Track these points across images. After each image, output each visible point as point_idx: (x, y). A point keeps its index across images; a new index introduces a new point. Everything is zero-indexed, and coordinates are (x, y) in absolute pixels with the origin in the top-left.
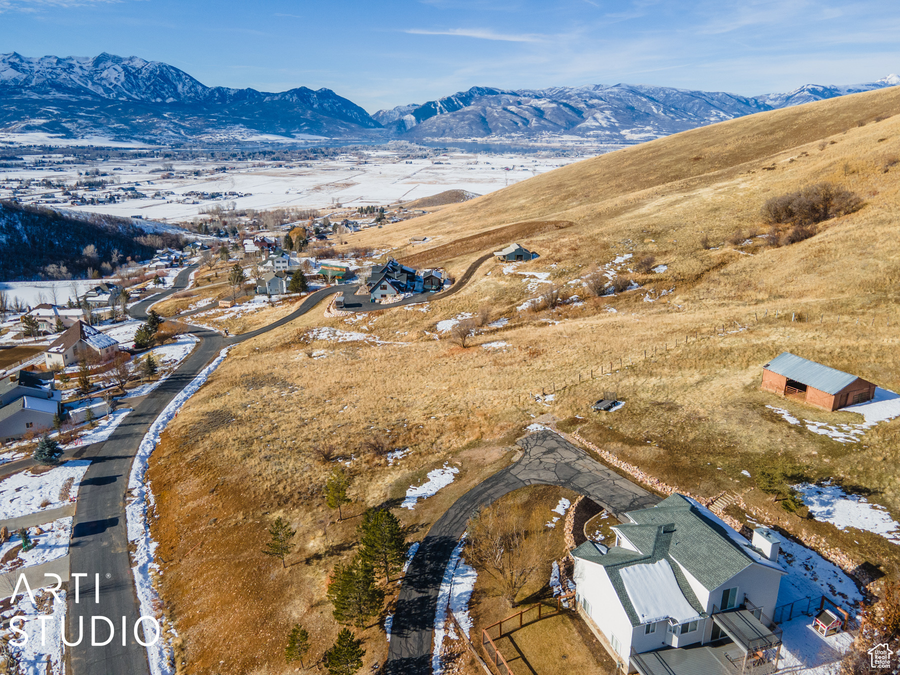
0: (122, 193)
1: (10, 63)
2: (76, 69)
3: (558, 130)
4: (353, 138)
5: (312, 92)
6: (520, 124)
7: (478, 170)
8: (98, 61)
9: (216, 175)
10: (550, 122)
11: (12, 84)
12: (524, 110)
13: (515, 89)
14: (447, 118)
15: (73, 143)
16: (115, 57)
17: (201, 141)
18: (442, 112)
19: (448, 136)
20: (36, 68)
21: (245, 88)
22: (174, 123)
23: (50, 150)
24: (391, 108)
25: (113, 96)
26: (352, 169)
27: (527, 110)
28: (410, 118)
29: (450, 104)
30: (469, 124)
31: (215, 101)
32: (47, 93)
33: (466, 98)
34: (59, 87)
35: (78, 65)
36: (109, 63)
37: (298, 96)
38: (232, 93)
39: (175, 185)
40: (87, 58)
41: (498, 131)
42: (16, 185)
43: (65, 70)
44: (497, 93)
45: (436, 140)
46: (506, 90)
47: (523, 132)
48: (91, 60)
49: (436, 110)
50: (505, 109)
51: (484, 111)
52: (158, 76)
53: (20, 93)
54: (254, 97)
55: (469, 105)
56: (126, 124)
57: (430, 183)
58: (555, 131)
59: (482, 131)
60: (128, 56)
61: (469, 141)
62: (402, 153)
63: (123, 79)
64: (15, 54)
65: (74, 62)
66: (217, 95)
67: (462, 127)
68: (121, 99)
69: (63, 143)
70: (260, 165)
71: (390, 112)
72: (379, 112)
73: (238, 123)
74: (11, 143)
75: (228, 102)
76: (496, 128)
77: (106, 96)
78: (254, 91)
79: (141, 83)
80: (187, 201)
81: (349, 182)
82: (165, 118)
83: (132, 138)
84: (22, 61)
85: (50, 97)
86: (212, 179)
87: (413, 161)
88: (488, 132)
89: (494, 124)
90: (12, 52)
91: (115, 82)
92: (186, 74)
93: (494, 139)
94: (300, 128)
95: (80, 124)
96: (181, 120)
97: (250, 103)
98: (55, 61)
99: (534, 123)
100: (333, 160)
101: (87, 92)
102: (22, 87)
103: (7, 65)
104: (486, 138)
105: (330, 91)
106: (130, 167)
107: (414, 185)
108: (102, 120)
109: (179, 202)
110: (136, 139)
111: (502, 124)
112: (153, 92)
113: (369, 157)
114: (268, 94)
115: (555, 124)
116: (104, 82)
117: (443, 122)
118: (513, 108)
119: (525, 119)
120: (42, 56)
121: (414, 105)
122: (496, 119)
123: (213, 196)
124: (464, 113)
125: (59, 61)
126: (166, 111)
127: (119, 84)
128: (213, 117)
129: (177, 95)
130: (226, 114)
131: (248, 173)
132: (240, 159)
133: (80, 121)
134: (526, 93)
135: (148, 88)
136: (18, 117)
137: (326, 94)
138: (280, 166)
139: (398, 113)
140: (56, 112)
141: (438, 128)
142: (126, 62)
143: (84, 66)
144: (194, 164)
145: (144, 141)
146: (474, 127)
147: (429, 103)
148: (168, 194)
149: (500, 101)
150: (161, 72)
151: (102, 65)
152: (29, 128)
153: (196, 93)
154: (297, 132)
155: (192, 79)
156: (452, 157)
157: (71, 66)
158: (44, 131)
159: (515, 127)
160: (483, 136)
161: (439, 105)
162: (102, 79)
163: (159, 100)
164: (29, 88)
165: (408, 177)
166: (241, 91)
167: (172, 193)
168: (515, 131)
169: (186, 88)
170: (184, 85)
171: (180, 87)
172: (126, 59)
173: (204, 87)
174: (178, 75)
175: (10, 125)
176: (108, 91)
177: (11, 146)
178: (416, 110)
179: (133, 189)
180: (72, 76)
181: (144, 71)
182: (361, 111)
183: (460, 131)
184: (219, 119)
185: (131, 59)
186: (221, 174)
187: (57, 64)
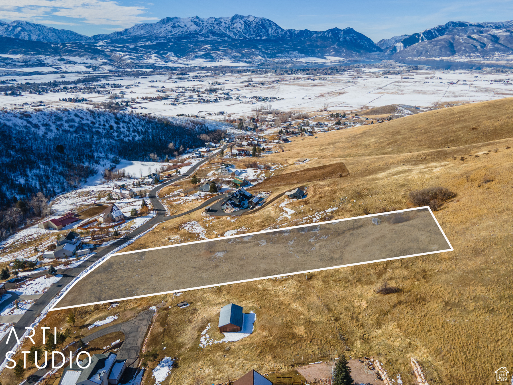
0: (222, 96)
1: (194, 22)
2: (223, 24)
3: (507, 51)
4: (360, 59)
5: (341, 30)
6: (479, 47)
7: (430, 83)
8: (233, 19)
9: (272, 85)
10: (503, 45)
11: (194, 33)
12: (484, 37)
13: (481, 22)
14: (425, 44)
15: (214, 64)
16: (241, 16)
17: (274, 62)
18: (422, 40)
19: (424, 56)
20: (205, 24)
21: (304, 29)
22: (263, 52)
23: (202, 68)
24: (390, 38)
25: (237, 36)
26: (349, 82)
27: (486, 37)
28: (400, 46)
29: (429, 35)
30: (440, 48)
31: (287, 37)
32: (208, 37)
33: (441, 30)
34: (214, 34)
35: (224, 21)
36: (238, 20)
37: (332, 33)
38: (296, 32)
39: (250, 91)
40: (228, 18)
41: (461, 52)
42: (181, 90)
43: (218, 24)
44: (467, 25)
45: (415, 59)
46: (474, 22)
47: (480, 52)
48: (230, 18)
49: (419, 38)
50: (469, 37)
51: (453, 39)
52: (260, 25)
53: (197, 37)
54: (308, 34)
55: (444, 34)
56: (240, 53)
57: (392, 93)
58: (504, 51)
59: (448, 53)
60: (247, 15)
61: (437, 59)
62: (386, 70)
63: (243, 27)
64: (197, 17)
65: (222, 20)
66: (288, 34)
67: (435, 50)
68: (240, 38)
69: (209, 64)
70: (298, 78)
71: (389, 40)
72: (382, 41)
73: (295, 51)
74: (188, 65)
75: (293, 38)
76: (460, 50)
77: (234, 37)
78: (308, 31)
79: (251, 29)
80: (250, 103)
81: (342, 91)
82: (259, 49)
83: (240, 61)
84: (199, 20)
85: (209, 39)
86: (269, 88)
87: (389, 76)
88: (453, 52)
89: (459, 47)
90: (195, 16)
91: (239, 30)
92: (274, 23)
93: (457, 58)
94: (330, 53)
95: (218, 54)
96: (266, 50)
97: (305, 38)
98: (214, 20)
99: (489, 46)
100: (341, 74)
101: (226, 36)
102: (198, 34)
103: (193, 23)
104: (450, 57)
105: (352, 29)
106: (233, 79)
107: (382, 94)
108: (229, 51)
109: (246, 103)
110: (242, 61)
111: (465, 47)
112: (256, 34)
113: (364, 72)
114: (316, 32)
115: (506, 47)
116: (234, 30)
117: (421, 47)
118: (475, 36)
119: (483, 44)
120: (209, 18)
121: (406, 35)
122: (461, 44)
123: (264, 99)
124: (438, 41)
125: (216, 20)
126: (260, 44)
127: (241, 30)
128: (283, 48)
129: (268, 35)
130: (290, 45)
131: (289, 84)
132: (289, 74)
133: (219, 52)
134: (489, 25)
135: (254, 32)
136: (193, 51)
137: (350, 31)
138: (309, 79)
139: (394, 41)
140: (209, 48)
141: (417, 51)
142: (246, 19)
143: (227, 22)
144: (264, 77)
145: (246, 62)
146: (443, 50)
147: (415, 34)
148: (243, 97)
149: (467, 31)
150: (262, 22)
151: (234, 21)
152: (196, 57)
153: (278, 33)
154: (327, 56)
155: (277, 25)
156: (417, 74)
157: (221, 22)
158: (203, 58)
159: (474, 49)
160: (449, 56)
161: (422, 35)
162: (234, 28)
163: (259, 38)
164: (201, 35)
165: (380, 88)
166: (301, 31)
167: (245, 97)
168: (473, 52)
169: (273, 31)
170: (272, 29)
171: (270, 30)
172: (246, 17)
173: (282, 30)
174: (270, 24)
175: (189, 55)
176: (235, 34)
177: (187, 66)
178: (405, 40)
179: (228, 94)
180: (220, 27)
181: (254, 22)
182: (369, 40)
183: (433, 53)
184: (286, 48)
185: (248, 17)
186: (276, 84)
187: (215, 21)
